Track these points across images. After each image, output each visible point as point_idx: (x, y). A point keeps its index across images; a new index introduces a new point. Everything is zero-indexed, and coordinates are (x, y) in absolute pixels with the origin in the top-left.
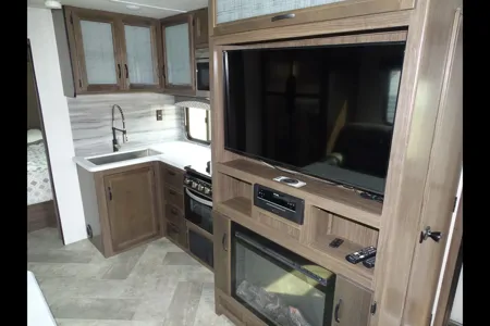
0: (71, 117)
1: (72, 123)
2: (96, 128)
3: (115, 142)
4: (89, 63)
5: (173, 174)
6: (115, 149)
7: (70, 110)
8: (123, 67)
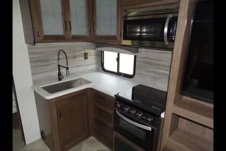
0: (30, 58)
1: (31, 62)
2: (47, 65)
3: (59, 74)
4: (44, 19)
5: (105, 99)
6: (60, 79)
7: (30, 54)
8: (68, 23)
